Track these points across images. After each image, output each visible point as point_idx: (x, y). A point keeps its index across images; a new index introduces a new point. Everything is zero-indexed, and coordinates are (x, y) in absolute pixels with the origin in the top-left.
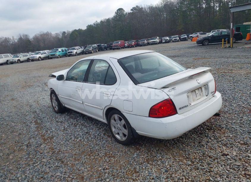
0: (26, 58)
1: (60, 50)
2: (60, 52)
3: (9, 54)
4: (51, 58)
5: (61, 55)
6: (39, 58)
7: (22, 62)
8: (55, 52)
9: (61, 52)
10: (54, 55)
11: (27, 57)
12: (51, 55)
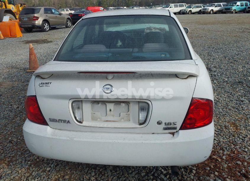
0: (198, 10)
1: (239, 3)
2: (238, 5)
3: (184, 4)
4: (225, 13)
5: (237, 10)
6: (210, 11)
7: (194, 13)
8: (231, 6)
9: (240, 6)
10: (229, 9)
11: (200, 9)
12: (226, 9)
